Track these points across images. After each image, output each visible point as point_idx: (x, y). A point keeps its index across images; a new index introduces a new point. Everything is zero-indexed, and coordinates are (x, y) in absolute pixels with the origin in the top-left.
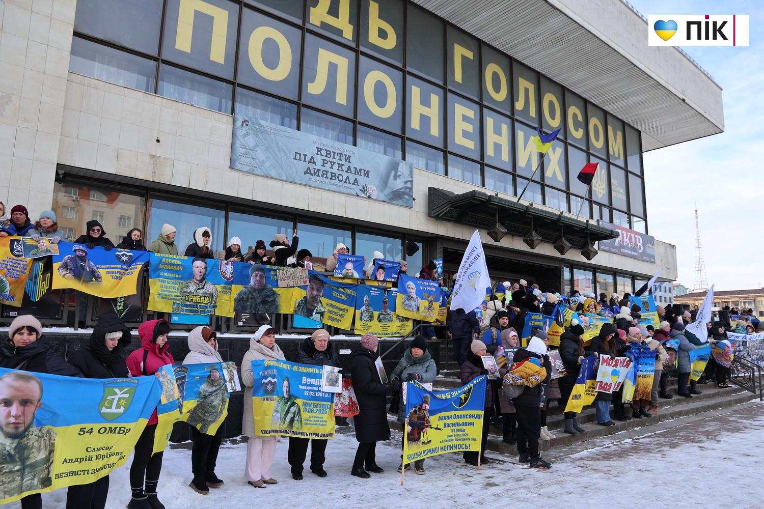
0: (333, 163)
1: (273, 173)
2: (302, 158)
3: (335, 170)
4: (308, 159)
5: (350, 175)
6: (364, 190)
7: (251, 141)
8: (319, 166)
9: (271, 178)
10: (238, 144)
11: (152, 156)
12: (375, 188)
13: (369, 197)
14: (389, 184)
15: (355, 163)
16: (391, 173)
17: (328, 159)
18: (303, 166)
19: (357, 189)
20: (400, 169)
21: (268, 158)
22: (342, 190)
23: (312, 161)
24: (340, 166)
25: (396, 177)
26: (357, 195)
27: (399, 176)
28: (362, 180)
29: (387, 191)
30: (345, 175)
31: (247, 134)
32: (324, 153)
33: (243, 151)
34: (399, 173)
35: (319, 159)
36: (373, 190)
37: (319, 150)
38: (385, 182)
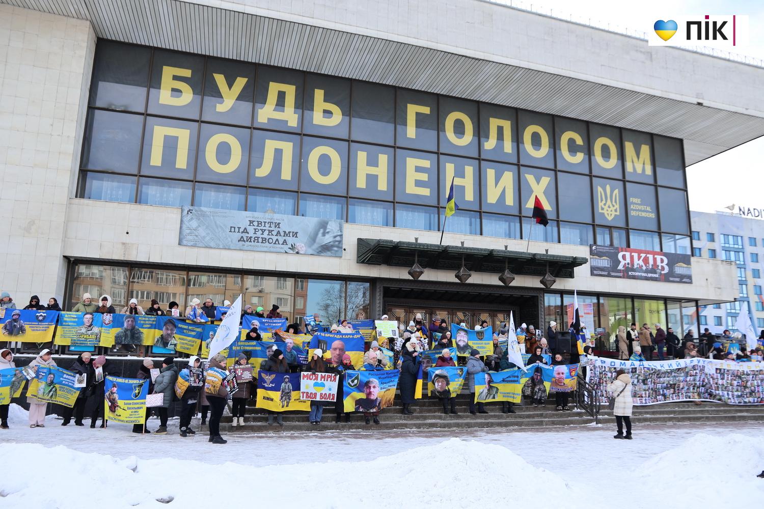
0: (263, 231)
1: (212, 244)
2: (237, 230)
3: (266, 235)
4: (241, 230)
5: (279, 238)
6: (293, 247)
7: (194, 224)
8: (251, 234)
9: (211, 248)
10: (184, 227)
11: (124, 244)
12: (303, 245)
13: (298, 253)
14: (317, 240)
15: (284, 227)
16: (319, 230)
17: (259, 228)
18: (238, 236)
19: (286, 248)
20: (328, 227)
21: (208, 234)
22: (272, 250)
23: (245, 231)
24: (270, 231)
25: (324, 235)
26: (286, 252)
27: (328, 232)
28: (291, 240)
29: (316, 246)
30: (275, 238)
31: (192, 219)
32: (256, 224)
33: (188, 231)
34: (327, 230)
35: (251, 230)
36: (301, 245)
37: (251, 222)
38: (313, 239)
